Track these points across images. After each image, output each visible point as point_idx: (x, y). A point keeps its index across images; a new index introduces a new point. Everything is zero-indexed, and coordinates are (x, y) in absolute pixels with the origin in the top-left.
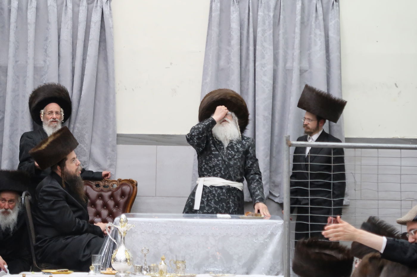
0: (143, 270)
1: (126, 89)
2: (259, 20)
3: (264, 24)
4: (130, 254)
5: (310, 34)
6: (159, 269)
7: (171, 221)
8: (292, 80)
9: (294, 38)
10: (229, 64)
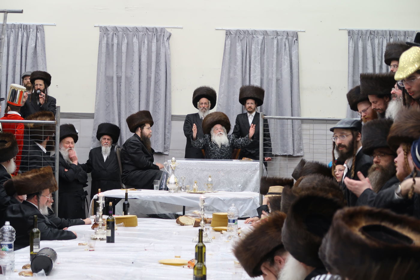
0: (182, 189)
1: (177, 90)
2: (252, 51)
3: (256, 53)
4: (177, 179)
5: (282, 59)
6: (193, 188)
7: (199, 162)
8: (272, 85)
9: (273, 61)
10: (235, 75)
